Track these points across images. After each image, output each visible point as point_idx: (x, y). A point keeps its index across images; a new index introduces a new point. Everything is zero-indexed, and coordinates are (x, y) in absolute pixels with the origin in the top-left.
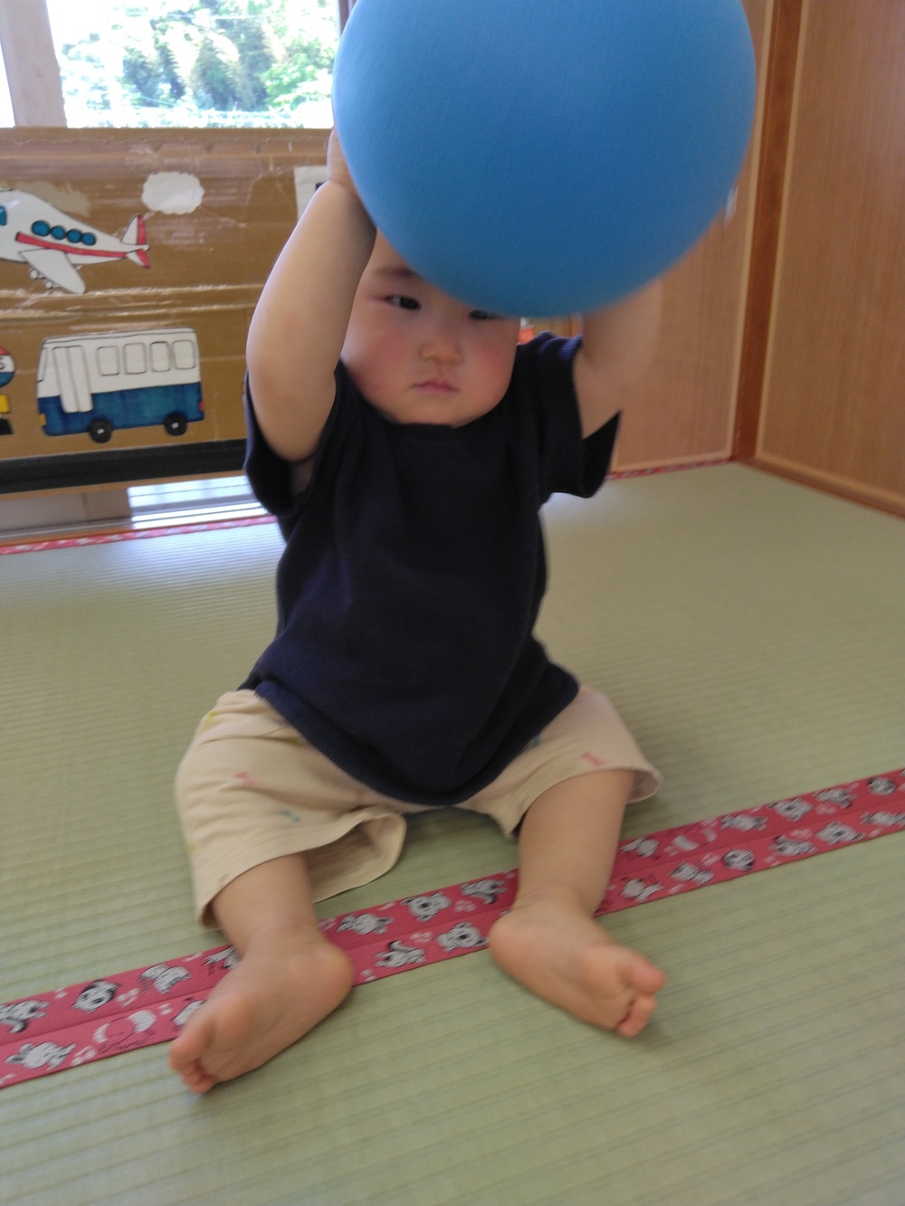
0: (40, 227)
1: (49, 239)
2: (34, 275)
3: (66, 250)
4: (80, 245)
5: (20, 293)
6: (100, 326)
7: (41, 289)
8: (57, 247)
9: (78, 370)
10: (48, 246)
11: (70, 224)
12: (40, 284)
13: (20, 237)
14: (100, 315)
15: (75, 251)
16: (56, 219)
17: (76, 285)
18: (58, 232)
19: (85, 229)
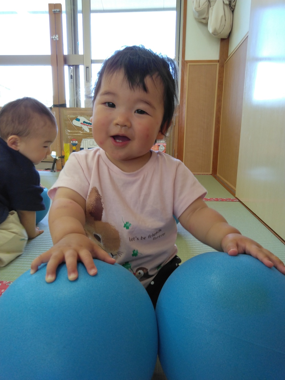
0: (84, 122)
1: (85, 124)
2: (82, 129)
3: (87, 126)
4: (89, 125)
5: (80, 131)
6: (90, 137)
7: (83, 131)
8: (86, 125)
9: (87, 144)
10: (85, 125)
11: (88, 122)
12: (83, 130)
13: (81, 123)
14: (91, 136)
15: (89, 126)
16: (87, 121)
17: (88, 131)
18: (87, 123)
19: (90, 123)
